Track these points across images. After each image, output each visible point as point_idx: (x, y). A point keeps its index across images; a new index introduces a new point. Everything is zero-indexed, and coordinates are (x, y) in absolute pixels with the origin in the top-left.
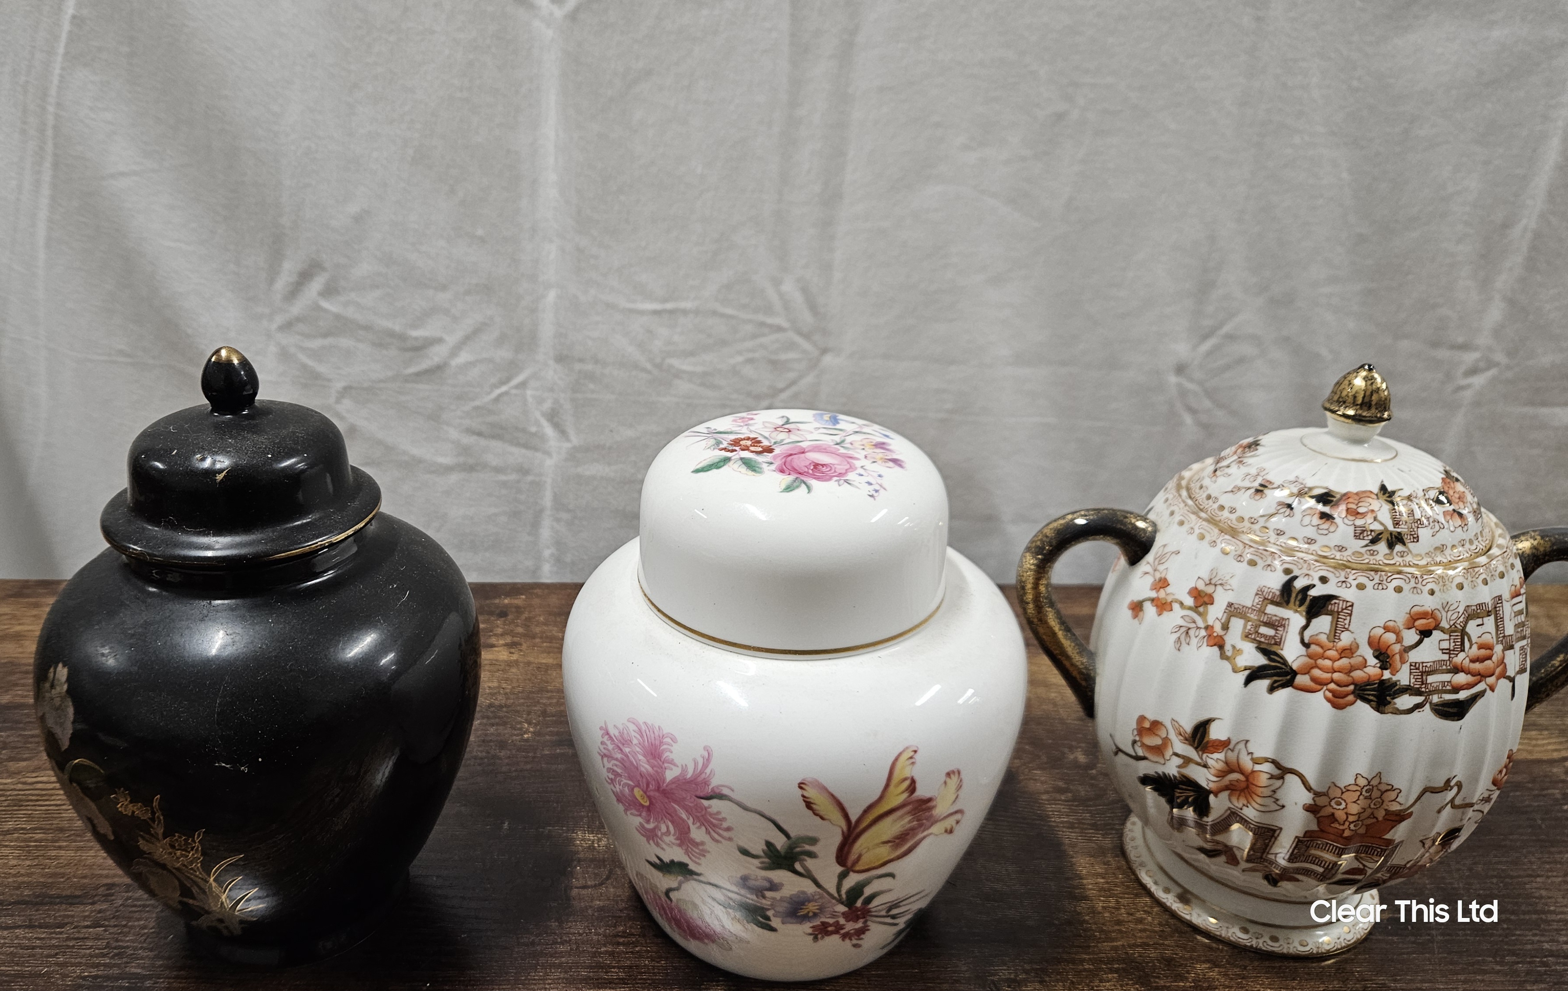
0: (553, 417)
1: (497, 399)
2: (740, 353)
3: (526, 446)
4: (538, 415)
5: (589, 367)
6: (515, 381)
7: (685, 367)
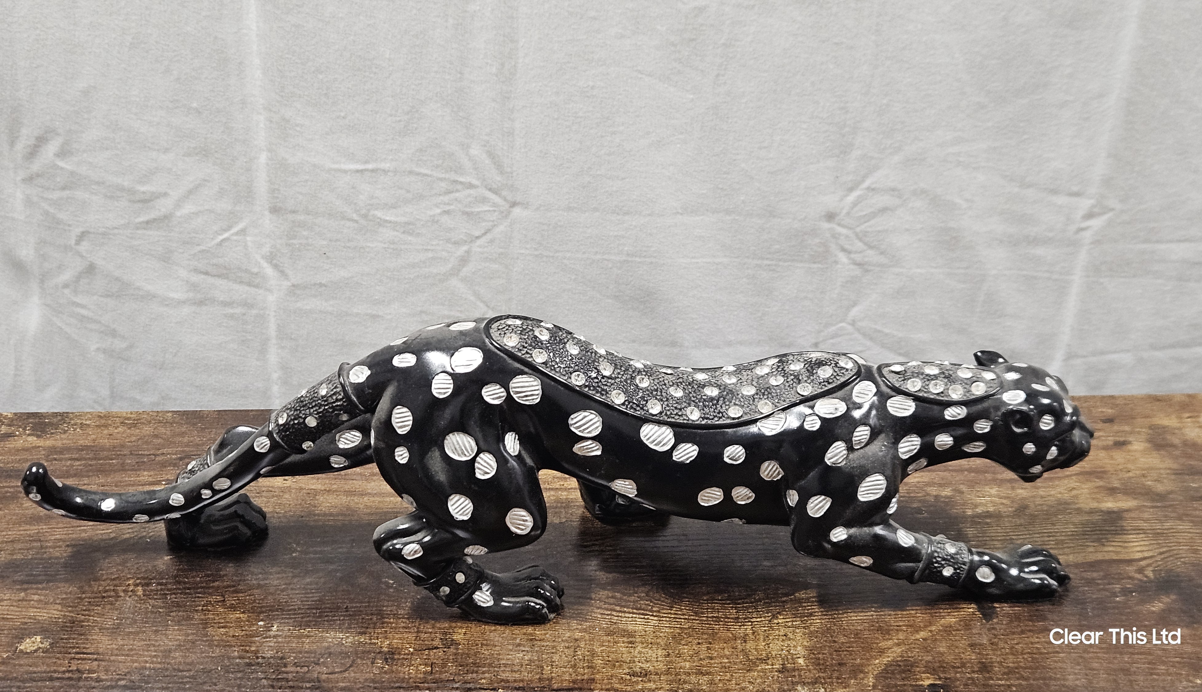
0: (271, 258)
1: (220, 244)
2: (437, 206)
3: (249, 284)
4: (258, 257)
5: (301, 217)
6: (235, 230)
7: (388, 218)
